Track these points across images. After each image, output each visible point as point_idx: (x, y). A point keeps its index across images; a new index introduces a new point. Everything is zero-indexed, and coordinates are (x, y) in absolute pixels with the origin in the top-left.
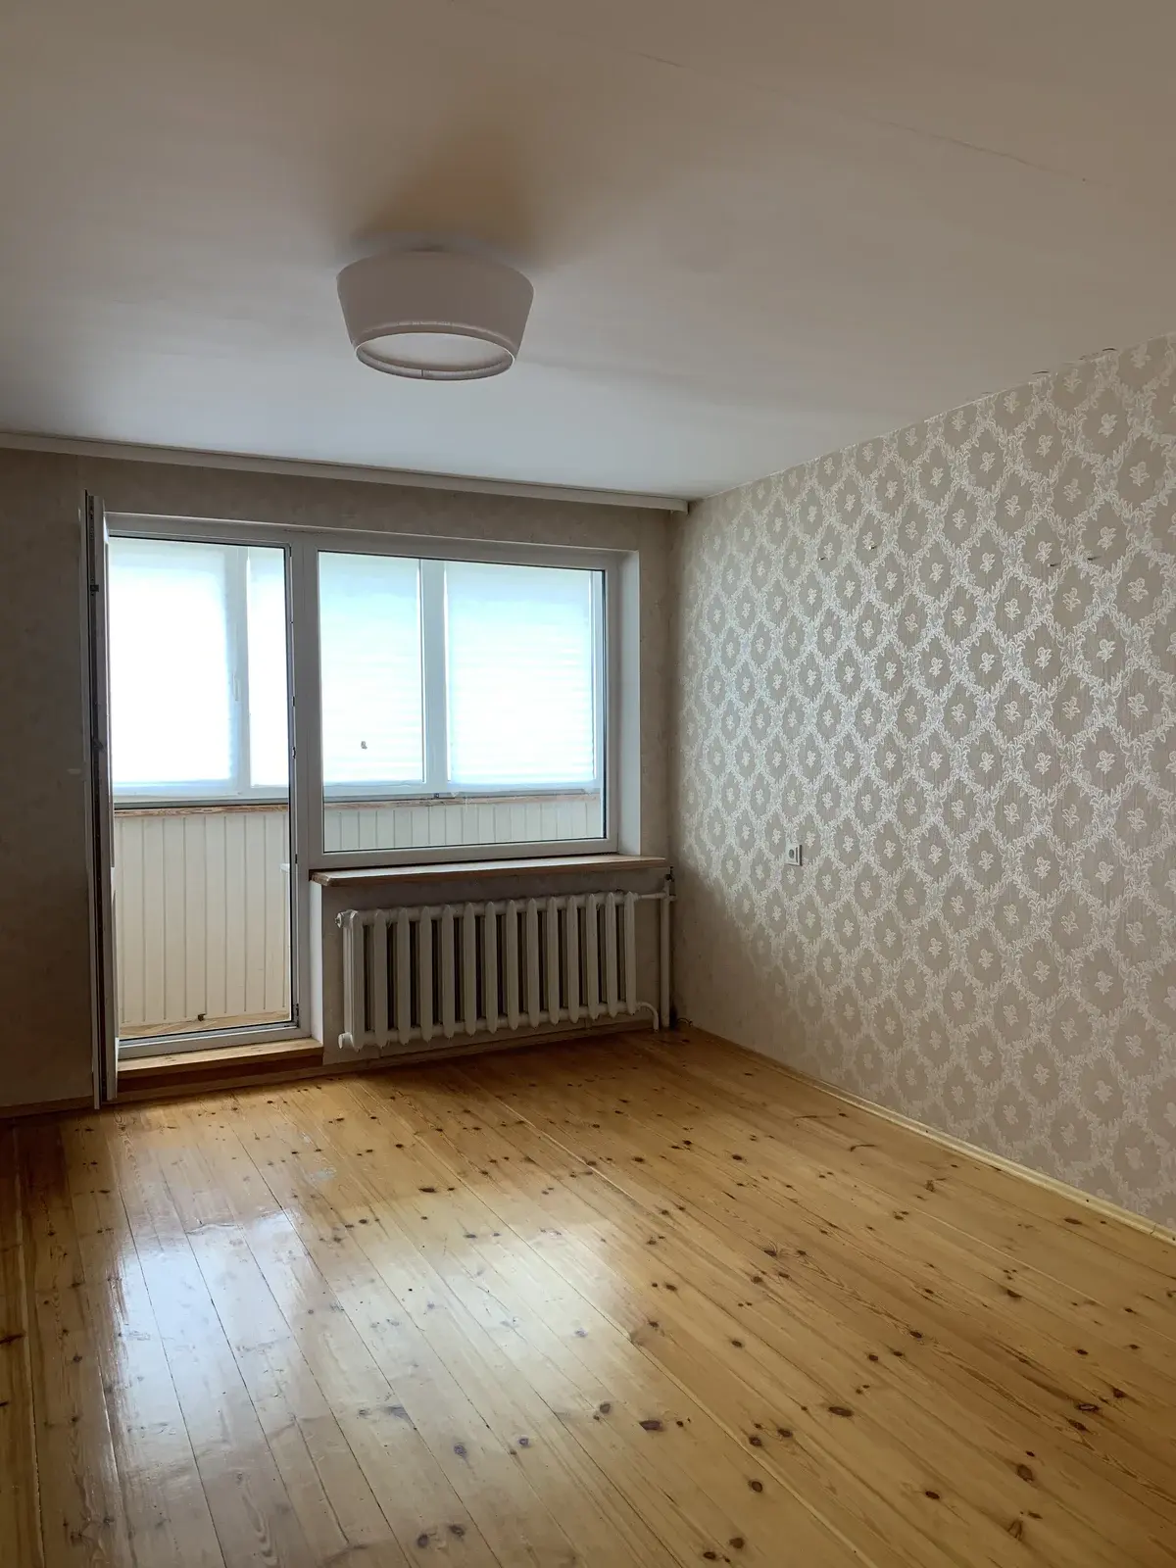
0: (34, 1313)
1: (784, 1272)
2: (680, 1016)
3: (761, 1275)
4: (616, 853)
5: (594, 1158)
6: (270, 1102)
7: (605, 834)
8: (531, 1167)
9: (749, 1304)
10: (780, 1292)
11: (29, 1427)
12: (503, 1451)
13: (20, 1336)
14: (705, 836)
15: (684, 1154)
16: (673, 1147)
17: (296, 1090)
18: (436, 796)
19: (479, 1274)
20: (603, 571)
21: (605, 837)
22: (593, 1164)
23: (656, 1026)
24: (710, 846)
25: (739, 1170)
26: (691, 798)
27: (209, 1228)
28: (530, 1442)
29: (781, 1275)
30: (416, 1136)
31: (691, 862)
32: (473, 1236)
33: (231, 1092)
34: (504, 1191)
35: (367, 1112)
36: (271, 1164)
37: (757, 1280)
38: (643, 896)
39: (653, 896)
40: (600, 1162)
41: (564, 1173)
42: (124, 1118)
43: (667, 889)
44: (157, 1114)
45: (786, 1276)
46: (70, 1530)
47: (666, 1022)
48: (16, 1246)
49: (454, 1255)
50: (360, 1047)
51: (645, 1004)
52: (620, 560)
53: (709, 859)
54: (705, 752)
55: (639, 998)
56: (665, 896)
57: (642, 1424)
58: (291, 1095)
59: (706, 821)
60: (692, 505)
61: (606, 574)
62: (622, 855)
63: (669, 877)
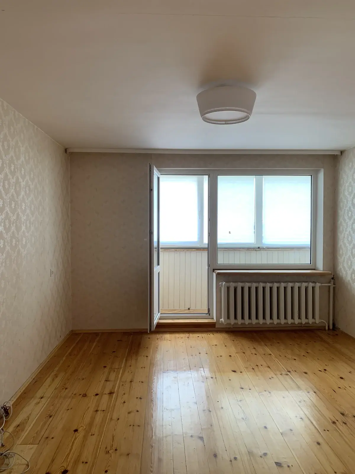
0: (119, 387)
1: (344, 422)
2: (336, 326)
3: (336, 421)
4: (314, 269)
5: (290, 370)
6: (198, 337)
7: (311, 263)
8: (269, 369)
9: (328, 431)
10: (341, 429)
11: (107, 418)
12: (228, 459)
13: (113, 393)
14: (345, 265)
15: (323, 374)
16: (320, 371)
17: (206, 334)
18: (259, 248)
19: (240, 401)
20: (311, 176)
21: (311, 264)
22: (289, 372)
23: (327, 328)
24: (347, 269)
25: (341, 383)
26: (341, 252)
27: (169, 372)
28: (237, 459)
29: (344, 423)
30: (236, 354)
31: (341, 274)
32: (242, 388)
33: (189, 332)
34: (257, 376)
35: (224, 344)
36: (192, 356)
37: (334, 423)
38: (323, 285)
39: (327, 285)
40: (291, 371)
41: (278, 373)
42: (158, 336)
43: (332, 282)
44: (167, 336)
45: (345, 424)
46: (106, 450)
47: (331, 327)
48: (121, 368)
49: (234, 393)
50: (226, 324)
51: (322, 320)
52: (317, 172)
53: (347, 273)
54: (346, 236)
55: (320, 318)
56: (331, 285)
57: (276, 463)
58: (204, 335)
59: (346, 260)
60: (342, 152)
61: (312, 176)
62: (317, 270)
63: (333, 278)
